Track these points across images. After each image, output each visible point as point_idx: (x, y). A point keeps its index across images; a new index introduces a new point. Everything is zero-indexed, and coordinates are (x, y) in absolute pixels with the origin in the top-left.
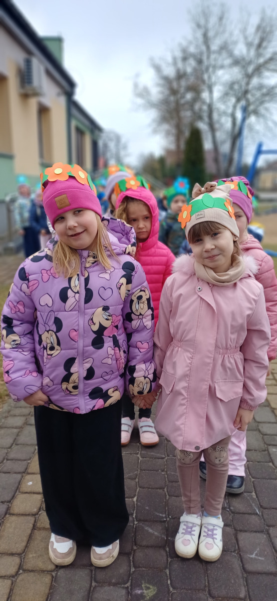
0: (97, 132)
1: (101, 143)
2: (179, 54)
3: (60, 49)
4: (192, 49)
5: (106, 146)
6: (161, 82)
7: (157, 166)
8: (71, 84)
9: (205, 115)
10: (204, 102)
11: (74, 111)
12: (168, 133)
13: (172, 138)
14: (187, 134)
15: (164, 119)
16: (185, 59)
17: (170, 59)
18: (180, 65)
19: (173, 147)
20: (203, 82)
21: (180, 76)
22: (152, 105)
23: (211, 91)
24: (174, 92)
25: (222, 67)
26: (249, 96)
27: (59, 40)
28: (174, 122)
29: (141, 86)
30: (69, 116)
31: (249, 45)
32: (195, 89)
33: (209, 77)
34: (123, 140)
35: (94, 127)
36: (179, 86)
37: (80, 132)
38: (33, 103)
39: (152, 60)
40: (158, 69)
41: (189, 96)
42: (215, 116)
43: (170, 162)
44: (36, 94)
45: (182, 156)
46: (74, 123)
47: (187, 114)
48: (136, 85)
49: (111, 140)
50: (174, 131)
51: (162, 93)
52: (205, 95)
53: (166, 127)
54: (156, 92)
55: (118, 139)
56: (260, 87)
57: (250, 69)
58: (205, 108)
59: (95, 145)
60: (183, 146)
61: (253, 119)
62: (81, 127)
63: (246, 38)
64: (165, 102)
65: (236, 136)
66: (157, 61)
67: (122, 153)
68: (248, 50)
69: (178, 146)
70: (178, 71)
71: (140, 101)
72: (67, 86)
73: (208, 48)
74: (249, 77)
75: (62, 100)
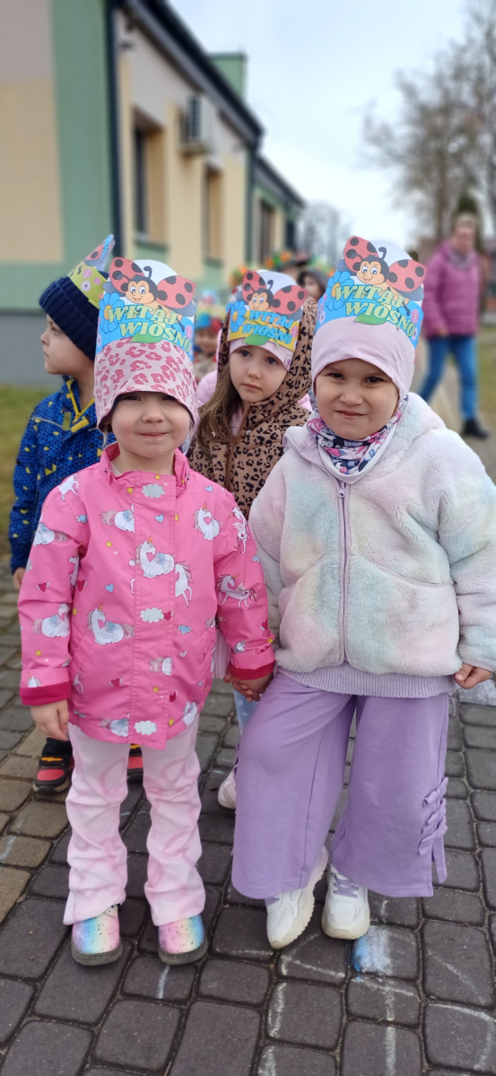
0: (295, 208)
1: (301, 227)
2: (448, 71)
3: (242, 73)
4: (469, 58)
5: (311, 231)
6: (415, 115)
8: (256, 130)
11: (260, 175)
12: (420, 208)
15: (413, 183)
16: (458, 77)
18: (451, 85)
19: (429, 232)
21: (446, 109)
22: (395, 157)
24: (436, 133)
27: (240, 58)
28: (432, 187)
29: (377, 124)
30: (252, 182)
32: (469, 132)
35: (291, 200)
36: (446, 123)
37: (267, 208)
38: (198, 165)
39: (399, 74)
40: (409, 91)
41: (459, 142)
44: (203, 151)
46: (258, 194)
47: (455, 174)
48: (368, 123)
49: (321, 220)
50: (430, 203)
51: (414, 136)
53: (418, 196)
54: (403, 133)
55: (334, 217)
59: (290, 229)
62: (271, 200)
64: (419, 150)
66: (409, 78)
69: (439, 230)
70: (446, 93)
71: (373, 151)
72: (248, 130)
75: (241, 158)
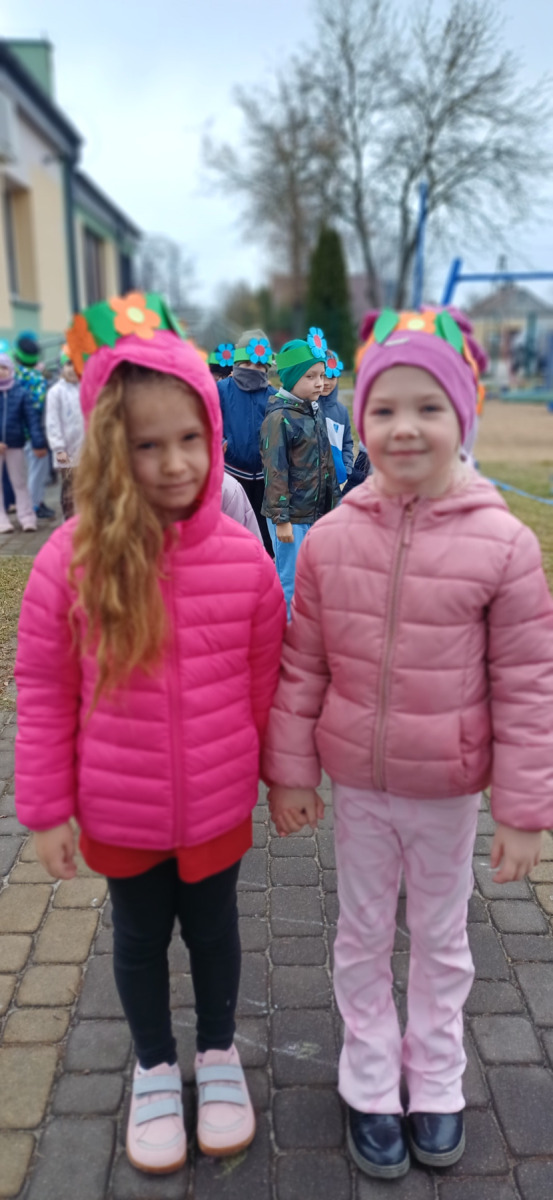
0: (128, 238)
1: (138, 262)
2: (293, 80)
3: (48, 66)
4: (319, 70)
5: (149, 267)
6: (259, 136)
7: (255, 308)
8: (73, 139)
9: (348, 205)
10: (345, 178)
11: (80, 195)
12: (274, 242)
13: (283, 251)
14: (313, 242)
15: (264, 212)
16: (305, 89)
17: (275, 90)
18: (295, 101)
19: (284, 269)
20: (344, 136)
21: (297, 123)
22: (240, 183)
23: (358, 157)
24: (283, 156)
25: (379, 106)
26: (434, 165)
27: (44, 47)
28: (286, 218)
29: (217, 145)
30: (70, 204)
31: (432, 61)
32: (327, 151)
33: (354, 128)
34: (185, 256)
35: (123, 228)
36: (295, 143)
37: (94, 238)
39: (238, 89)
40: (251, 109)
41: (315, 165)
42: (368, 204)
43: (281, 299)
45: (305, 288)
46: (79, 221)
47: (311, 202)
48: (207, 143)
49: (160, 255)
50: (286, 236)
51: (260, 158)
52: (347, 163)
53: (270, 227)
54: (249, 158)
55: (174, 253)
56: (456, 147)
57: (436, 110)
58: (347, 189)
59: (125, 264)
60: (305, 266)
61: (442, 210)
62: (97, 228)
63: (425, 47)
64: (267, 177)
65: (410, 248)
66: (249, 94)
67: (184, 282)
68: (431, 72)
69: (296, 267)
70: (292, 114)
71: (215, 175)
72: (64, 142)
73: (351, 66)
74: (434, 125)
75: (55, 173)
